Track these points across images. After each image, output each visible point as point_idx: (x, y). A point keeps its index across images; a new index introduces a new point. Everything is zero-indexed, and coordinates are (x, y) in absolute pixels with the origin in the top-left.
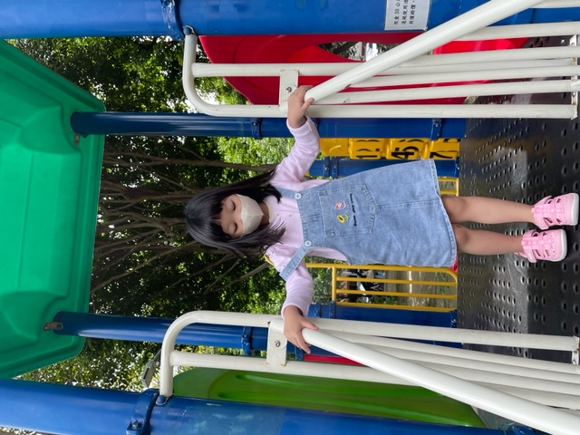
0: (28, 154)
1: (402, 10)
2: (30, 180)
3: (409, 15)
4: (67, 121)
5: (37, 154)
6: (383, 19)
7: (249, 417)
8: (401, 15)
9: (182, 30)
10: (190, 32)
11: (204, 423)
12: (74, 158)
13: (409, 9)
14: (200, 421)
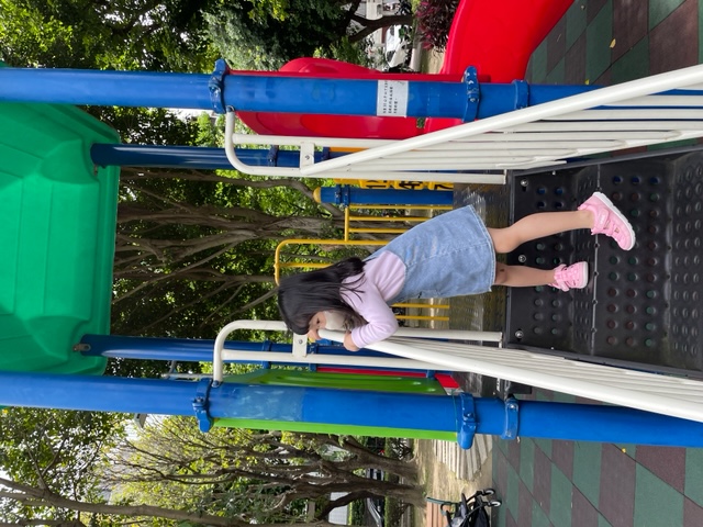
0: (48, 184)
1: (388, 104)
2: (51, 209)
3: (393, 108)
4: (88, 153)
5: (58, 184)
6: (375, 109)
7: (281, 392)
8: (388, 108)
9: (225, 108)
10: (231, 110)
11: (248, 398)
12: (93, 187)
13: (393, 104)
14: (246, 396)
